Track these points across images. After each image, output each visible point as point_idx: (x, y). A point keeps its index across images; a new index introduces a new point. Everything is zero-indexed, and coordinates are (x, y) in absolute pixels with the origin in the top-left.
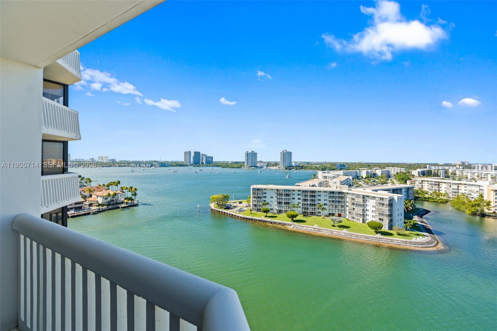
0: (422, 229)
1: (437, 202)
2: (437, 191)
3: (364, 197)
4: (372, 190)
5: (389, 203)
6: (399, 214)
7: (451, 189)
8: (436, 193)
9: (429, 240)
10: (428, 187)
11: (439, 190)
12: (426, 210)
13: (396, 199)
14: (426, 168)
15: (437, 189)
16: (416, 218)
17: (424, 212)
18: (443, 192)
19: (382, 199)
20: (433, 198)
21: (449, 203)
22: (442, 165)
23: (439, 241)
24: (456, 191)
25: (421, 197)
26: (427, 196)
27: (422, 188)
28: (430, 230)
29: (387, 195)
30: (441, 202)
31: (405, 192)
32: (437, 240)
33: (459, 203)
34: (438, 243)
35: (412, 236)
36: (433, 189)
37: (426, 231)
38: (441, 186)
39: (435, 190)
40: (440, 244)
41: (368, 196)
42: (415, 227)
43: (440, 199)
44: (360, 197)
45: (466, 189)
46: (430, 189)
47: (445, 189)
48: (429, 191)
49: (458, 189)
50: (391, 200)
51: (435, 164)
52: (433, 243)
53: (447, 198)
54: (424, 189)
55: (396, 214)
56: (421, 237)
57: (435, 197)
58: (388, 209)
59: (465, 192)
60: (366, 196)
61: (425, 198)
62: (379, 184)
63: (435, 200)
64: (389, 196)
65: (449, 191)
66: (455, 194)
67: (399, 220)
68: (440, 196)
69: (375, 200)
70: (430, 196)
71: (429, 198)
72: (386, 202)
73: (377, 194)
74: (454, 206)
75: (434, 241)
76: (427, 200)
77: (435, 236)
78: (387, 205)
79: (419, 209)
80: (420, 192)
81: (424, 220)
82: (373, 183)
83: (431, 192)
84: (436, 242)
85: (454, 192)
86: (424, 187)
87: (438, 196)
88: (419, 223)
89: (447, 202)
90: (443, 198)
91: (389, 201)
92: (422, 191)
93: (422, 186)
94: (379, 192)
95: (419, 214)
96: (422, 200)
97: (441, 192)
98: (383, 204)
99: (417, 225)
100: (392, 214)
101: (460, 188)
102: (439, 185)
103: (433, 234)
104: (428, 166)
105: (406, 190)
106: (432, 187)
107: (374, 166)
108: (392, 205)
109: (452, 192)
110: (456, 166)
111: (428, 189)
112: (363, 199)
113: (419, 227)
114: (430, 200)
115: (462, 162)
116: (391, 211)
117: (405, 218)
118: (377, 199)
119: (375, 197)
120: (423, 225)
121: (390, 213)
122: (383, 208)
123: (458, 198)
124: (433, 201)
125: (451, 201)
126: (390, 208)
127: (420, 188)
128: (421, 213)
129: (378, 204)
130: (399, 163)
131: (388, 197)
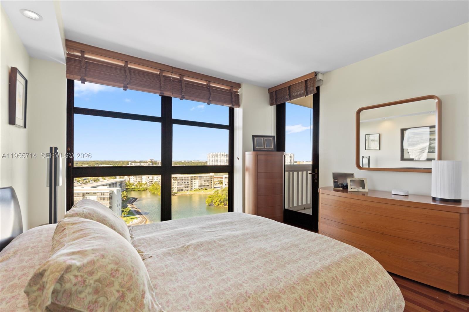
0: (134, 212)
1: (140, 190)
2: (140, 182)
3: (84, 195)
4: (91, 187)
5: (109, 196)
6: (117, 205)
7: (149, 179)
8: (139, 183)
9: (141, 220)
10: (134, 180)
11: (141, 181)
12: (134, 198)
13: (115, 192)
14: (129, 165)
15: (140, 180)
16: (129, 206)
17: (133, 200)
18: (144, 182)
19: (103, 194)
20: (137, 188)
21: (148, 190)
22: (139, 162)
23: (147, 219)
24: (152, 180)
25: (129, 189)
26: (133, 187)
27: (130, 181)
28: (140, 212)
29: (107, 190)
30: (143, 190)
31: (119, 185)
32: (146, 219)
33: (154, 189)
34: (146, 220)
35: (128, 221)
36: (138, 180)
37: (137, 214)
38: (142, 178)
39: (139, 181)
40: (148, 221)
41: (89, 193)
42: (130, 213)
43: (142, 188)
44: (79, 196)
45: (157, 178)
46: (136, 181)
47: (145, 180)
48: (135, 183)
49: (153, 179)
50: (111, 194)
51: (134, 161)
52: (144, 221)
53: (147, 187)
54: (131, 182)
55: (116, 205)
56: (135, 219)
57: (139, 187)
58: (108, 202)
59: (157, 180)
60: (87, 193)
61: (132, 189)
62: (92, 181)
63: (139, 189)
64: (110, 190)
65: (148, 181)
66: (151, 183)
67: (118, 210)
68: (142, 186)
69: (96, 195)
70: (136, 187)
71: (135, 188)
72: (107, 196)
73: (97, 190)
74: (151, 192)
75: (144, 220)
76: (133, 190)
77: (144, 216)
78: (108, 199)
79: (130, 198)
80: (128, 184)
81: (134, 206)
82: (85, 180)
83: (136, 183)
84: (145, 220)
85: (150, 181)
86: (131, 180)
87: (141, 186)
88: (131, 209)
89: (146, 190)
90: (144, 187)
91: (110, 194)
92: (129, 183)
93: (130, 179)
94: (98, 188)
95: (130, 202)
96: (130, 191)
97: (142, 182)
98: (104, 199)
99: (130, 211)
100: (112, 206)
101: (154, 178)
102: (141, 177)
103: (142, 215)
104: (130, 163)
105: (119, 183)
106: (137, 179)
107: (83, 164)
108: (112, 198)
109: (149, 181)
110: (148, 162)
111: (134, 181)
112: (83, 197)
113: (132, 212)
114: (136, 190)
115: (151, 160)
116: (111, 203)
117: (122, 207)
118: (98, 194)
119: (96, 193)
120: (135, 210)
121: (110, 206)
122: (104, 202)
123: (154, 185)
124: (137, 190)
125: (149, 188)
126: (110, 201)
127: (128, 181)
128: (131, 201)
129: (99, 199)
130: (106, 161)
131: (109, 192)
